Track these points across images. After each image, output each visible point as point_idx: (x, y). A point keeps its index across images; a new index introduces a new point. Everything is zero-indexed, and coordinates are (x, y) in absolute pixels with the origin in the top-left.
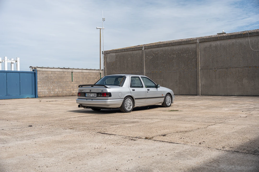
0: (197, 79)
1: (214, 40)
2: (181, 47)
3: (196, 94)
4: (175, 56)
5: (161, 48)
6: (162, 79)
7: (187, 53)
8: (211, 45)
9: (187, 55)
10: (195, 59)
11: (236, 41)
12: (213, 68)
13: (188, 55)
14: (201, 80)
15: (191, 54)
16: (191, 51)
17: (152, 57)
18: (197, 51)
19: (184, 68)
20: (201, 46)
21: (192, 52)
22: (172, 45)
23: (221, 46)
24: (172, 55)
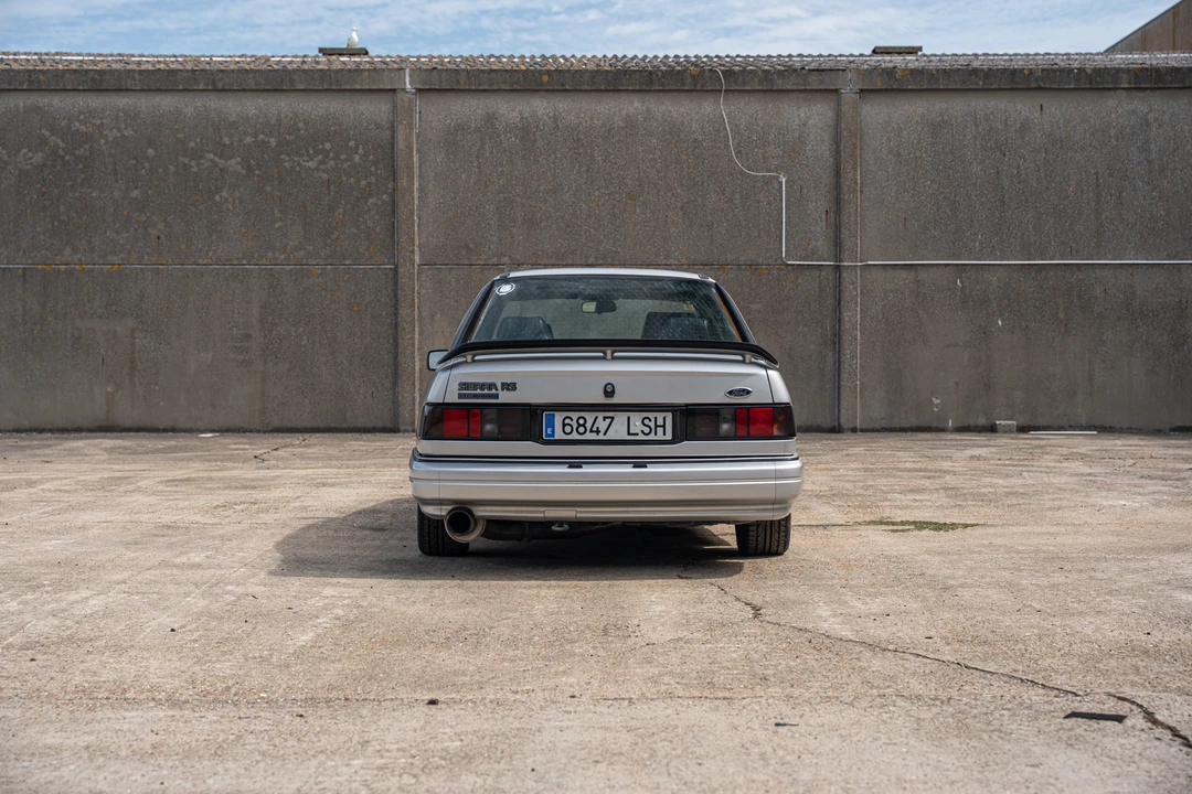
0: (396, 325)
1: (516, 87)
2: (281, 106)
3: (388, 424)
4: (234, 164)
5: (122, 101)
6: (130, 323)
7: (326, 153)
8: (490, 119)
9: (321, 162)
10: (385, 197)
11: (648, 111)
12: (505, 260)
13: (332, 163)
14: (420, 335)
15: (357, 159)
16: (352, 143)
17: (38, 157)
18: (401, 144)
19: (302, 253)
20: (424, 117)
21: (361, 151)
22: (214, 84)
23: (557, 127)
24: (211, 156)
